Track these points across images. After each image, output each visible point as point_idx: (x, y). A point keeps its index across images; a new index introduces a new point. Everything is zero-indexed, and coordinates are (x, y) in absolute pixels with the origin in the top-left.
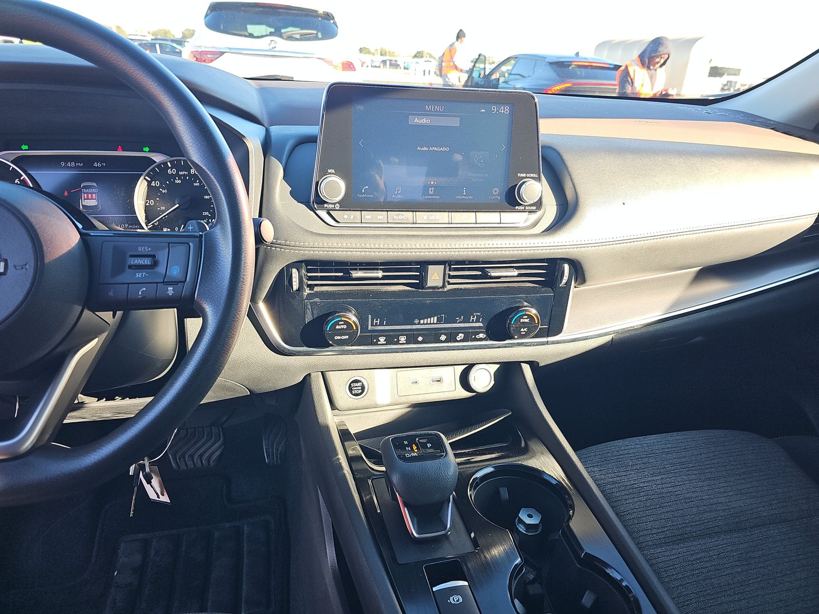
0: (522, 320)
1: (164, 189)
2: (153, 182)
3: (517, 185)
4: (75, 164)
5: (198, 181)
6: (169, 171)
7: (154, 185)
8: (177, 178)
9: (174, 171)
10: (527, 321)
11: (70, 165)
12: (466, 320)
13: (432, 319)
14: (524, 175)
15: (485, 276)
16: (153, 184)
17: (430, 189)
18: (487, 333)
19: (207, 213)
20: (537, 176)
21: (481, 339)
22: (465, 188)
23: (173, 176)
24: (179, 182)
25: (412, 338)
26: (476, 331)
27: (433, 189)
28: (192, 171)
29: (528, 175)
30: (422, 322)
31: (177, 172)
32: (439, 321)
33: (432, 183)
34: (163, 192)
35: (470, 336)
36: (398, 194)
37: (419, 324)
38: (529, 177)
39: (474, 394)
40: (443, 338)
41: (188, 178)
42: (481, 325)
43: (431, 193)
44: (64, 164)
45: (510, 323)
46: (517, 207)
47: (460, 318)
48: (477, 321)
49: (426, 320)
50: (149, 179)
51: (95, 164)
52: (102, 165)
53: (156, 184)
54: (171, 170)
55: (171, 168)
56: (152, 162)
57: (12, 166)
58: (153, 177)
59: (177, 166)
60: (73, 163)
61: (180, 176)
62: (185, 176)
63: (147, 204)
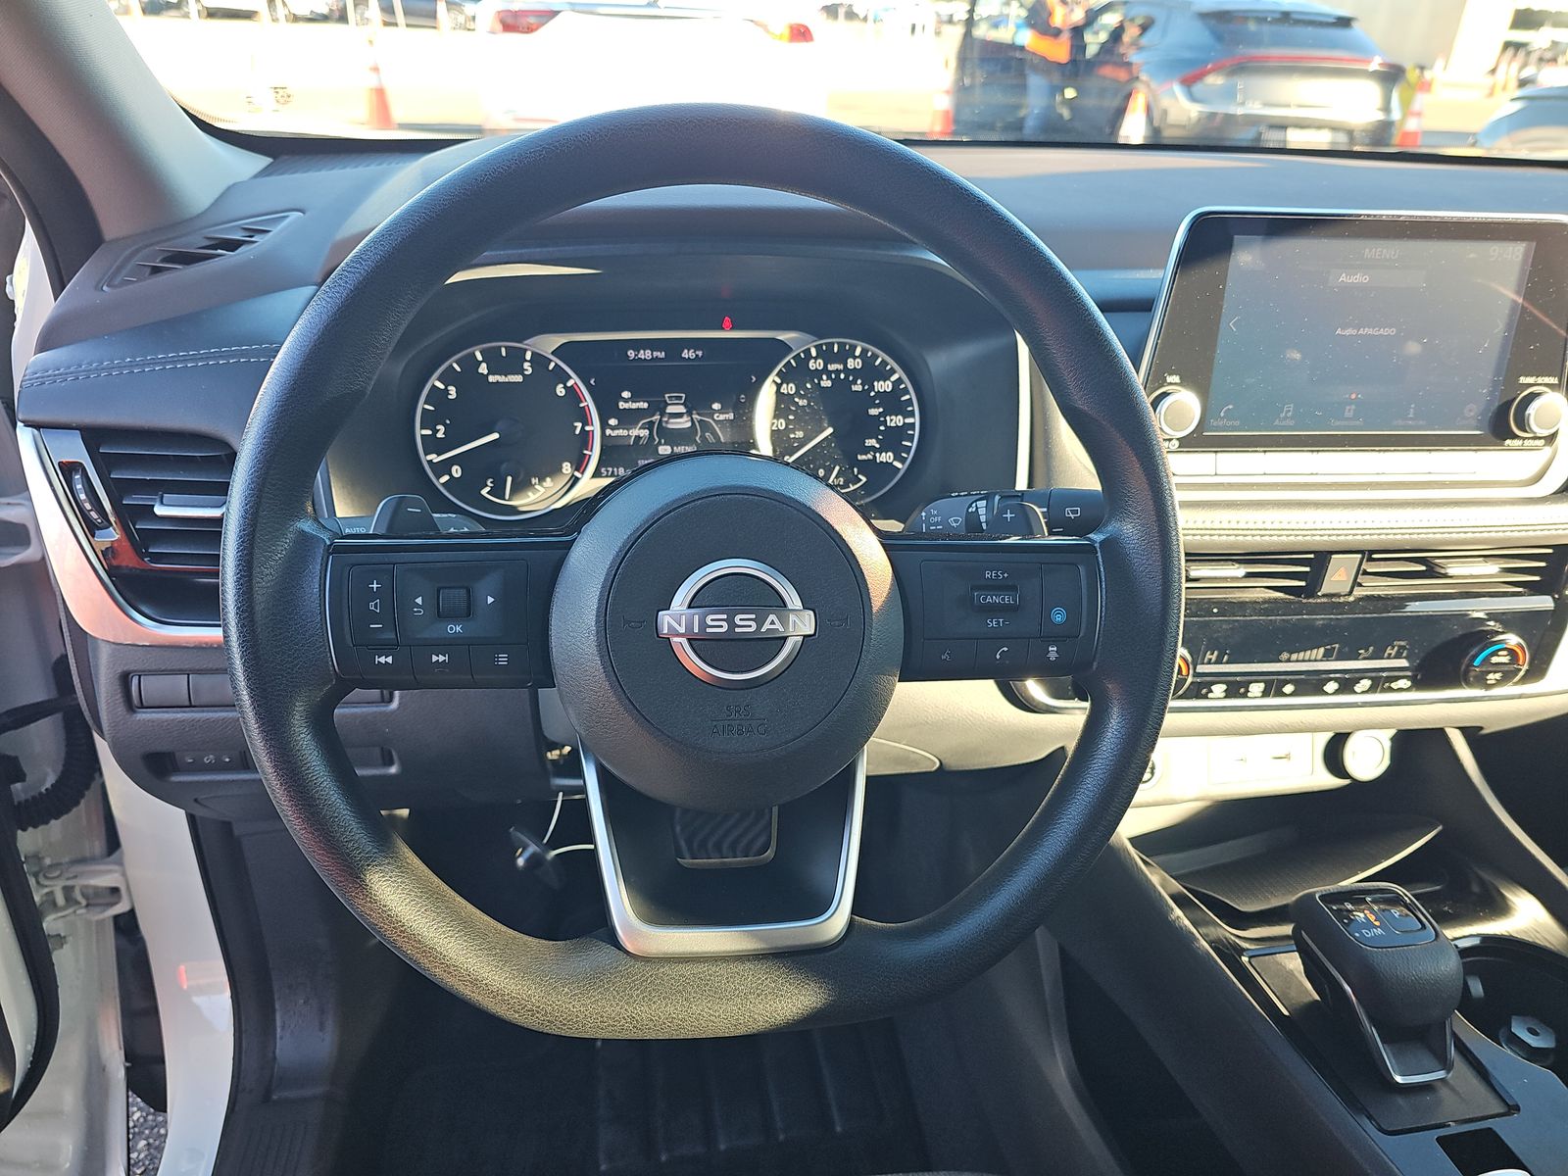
0: (1494, 660)
1: (802, 397)
2: (784, 385)
3: (1515, 399)
4: (652, 353)
5: (859, 382)
6: (811, 364)
7: (786, 391)
8: (825, 377)
9: (819, 364)
10: (1505, 660)
11: (643, 357)
12: (1378, 655)
13: (1315, 651)
14: (1530, 380)
15: (1432, 571)
16: (784, 389)
17: (1348, 408)
18: (1413, 679)
19: (873, 442)
20: (1557, 382)
21: (1400, 690)
22: (1413, 406)
23: (818, 373)
24: (828, 384)
25: (1273, 686)
26: (1394, 675)
27: (1353, 407)
28: (849, 363)
29: (1540, 380)
30: (1294, 657)
31: (825, 366)
32: (1327, 656)
33: (1353, 396)
34: (801, 404)
35: (1381, 682)
36: (1286, 418)
37: (1289, 661)
38: (1540, 384)
39: (1347, 782)
40: (1331, 687)
41: (842, 376)
42: (1404, 663)
43: (1347, 414)
44: (633, 354)
45: (1470, 665)
46: (1508, 442)
47: (1367, 650)
48: (1398, 656)
49: (1302, 654)
50: (779, 381)
51: (685, 354)
52: (697, 355)
53: (789, 388)
54: (815, 362)
55: (816, 358)
56: (784, 348)
57: (555, 360)
58: (785, 377)
59: (826, 355)
60: (648, 353)
61: (829, 373)
62: (838, 372)
63: (774, 428)
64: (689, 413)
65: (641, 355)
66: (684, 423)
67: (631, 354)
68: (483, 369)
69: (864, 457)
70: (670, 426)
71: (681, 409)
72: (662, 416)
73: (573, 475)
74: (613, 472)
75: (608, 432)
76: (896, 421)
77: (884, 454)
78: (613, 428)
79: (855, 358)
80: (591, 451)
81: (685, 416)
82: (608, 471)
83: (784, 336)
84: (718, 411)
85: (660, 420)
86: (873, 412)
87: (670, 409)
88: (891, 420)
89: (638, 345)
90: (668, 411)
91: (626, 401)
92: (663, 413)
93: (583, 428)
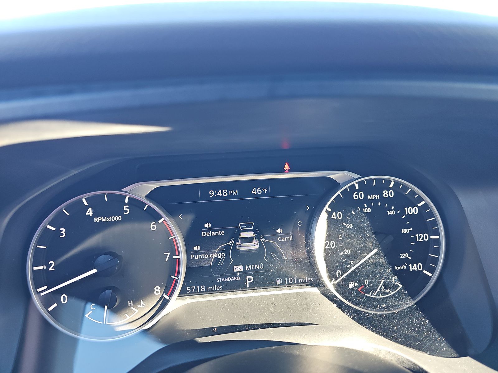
1: (348, 222)
2: (334, 213)
4: (228, 193)
5: (393, 208)
6: (354, 196)
7: (335, 218)
8: (366, 206)
9: (361, 196)
11: (221, 194)
16: (334, 216)
19: (406, 255)
23: (360, 203)
24: (369, 210)
28: (385, 194)
31: (366, 197)
34: (348, 227)
41: (379, 204)
44: (213, 193)
50: (330, 210)
51: (254, 191)
52: (263, 192)
53: (338, 216)
54: (358, 194)
55: (358, 191)
56: (334, 185)
57: (149, 203)
58: (334, 207)
59: (366, 188)
60: (225, 192)
61: (369, 202)
62: (375, 200)
63: (326, 248)
64: (258, 237)
65: (220, 193)
66: (254, 246)
67: (212, 193)
68: (90, 212)
69: (400, 268)
70: (242, 249)
71: (251, 234)
72: (236, 240)
73: (162, 296)
74: (196, 289)
75: (193, 256)
76: (423, 237)
77: (415, 265)
78: (197, 253)
79: (388, 189)
80: (178, 276)
81: (254, 241)
82: (192, 289)
83: (336, 176)
84: (282, 235)
85: (235, 243)
86: (405, 231)
87: (243, 235)
88: (420, 237)
89: (217, 186)
90: (240, 237)
91: (207, 230)
92: (237, 238)
93: (171, 256)
